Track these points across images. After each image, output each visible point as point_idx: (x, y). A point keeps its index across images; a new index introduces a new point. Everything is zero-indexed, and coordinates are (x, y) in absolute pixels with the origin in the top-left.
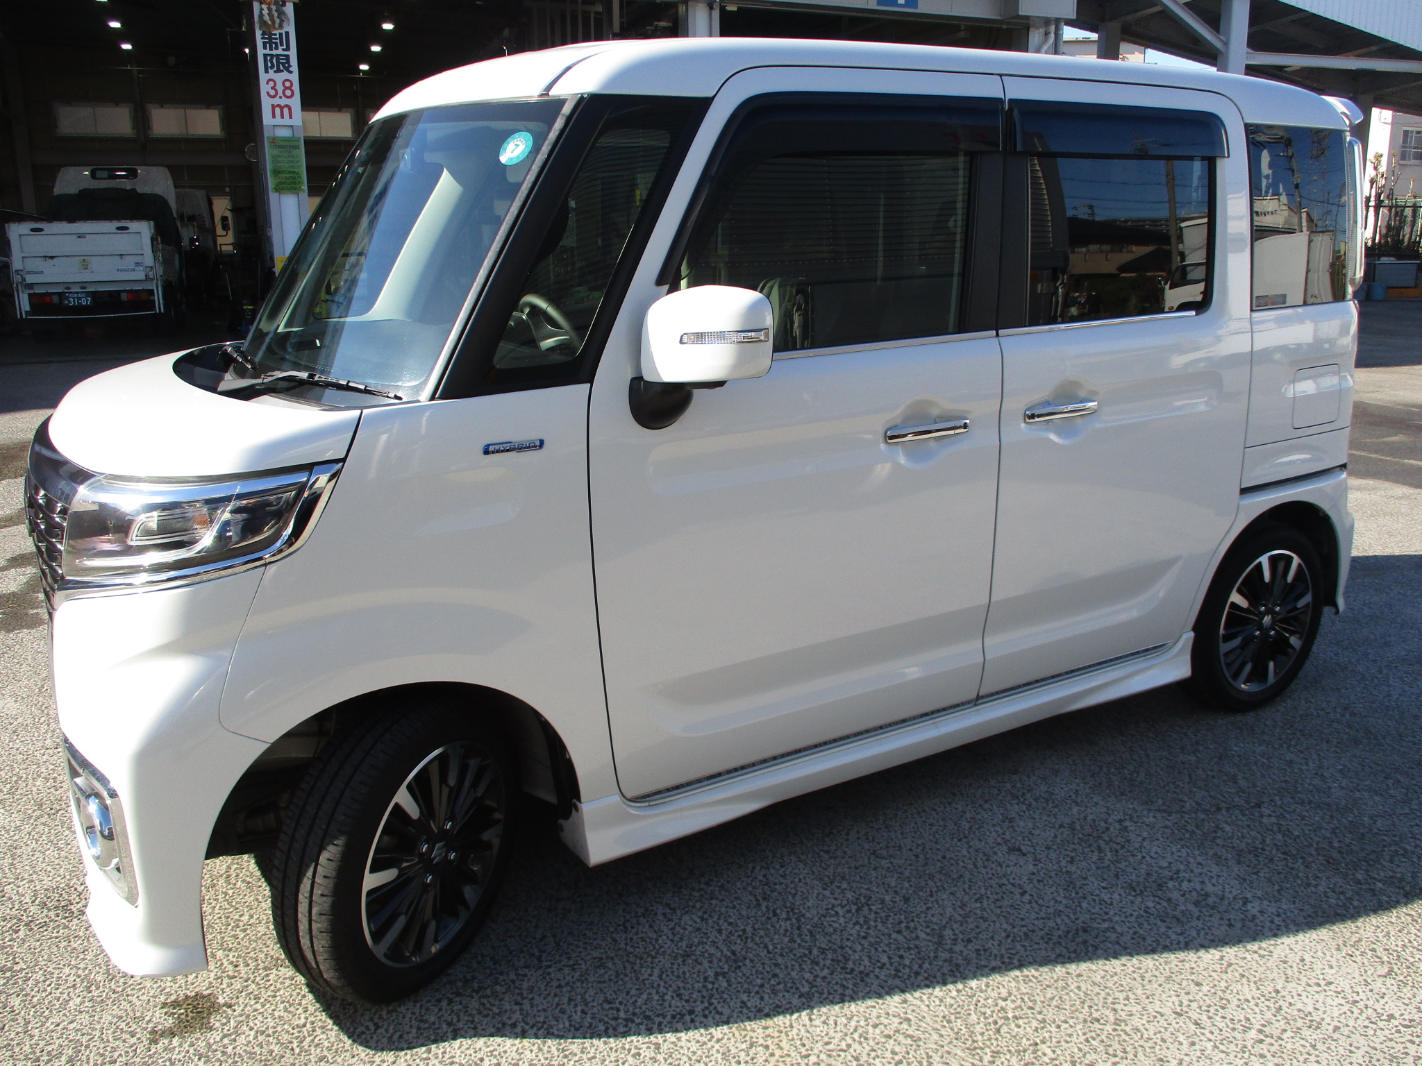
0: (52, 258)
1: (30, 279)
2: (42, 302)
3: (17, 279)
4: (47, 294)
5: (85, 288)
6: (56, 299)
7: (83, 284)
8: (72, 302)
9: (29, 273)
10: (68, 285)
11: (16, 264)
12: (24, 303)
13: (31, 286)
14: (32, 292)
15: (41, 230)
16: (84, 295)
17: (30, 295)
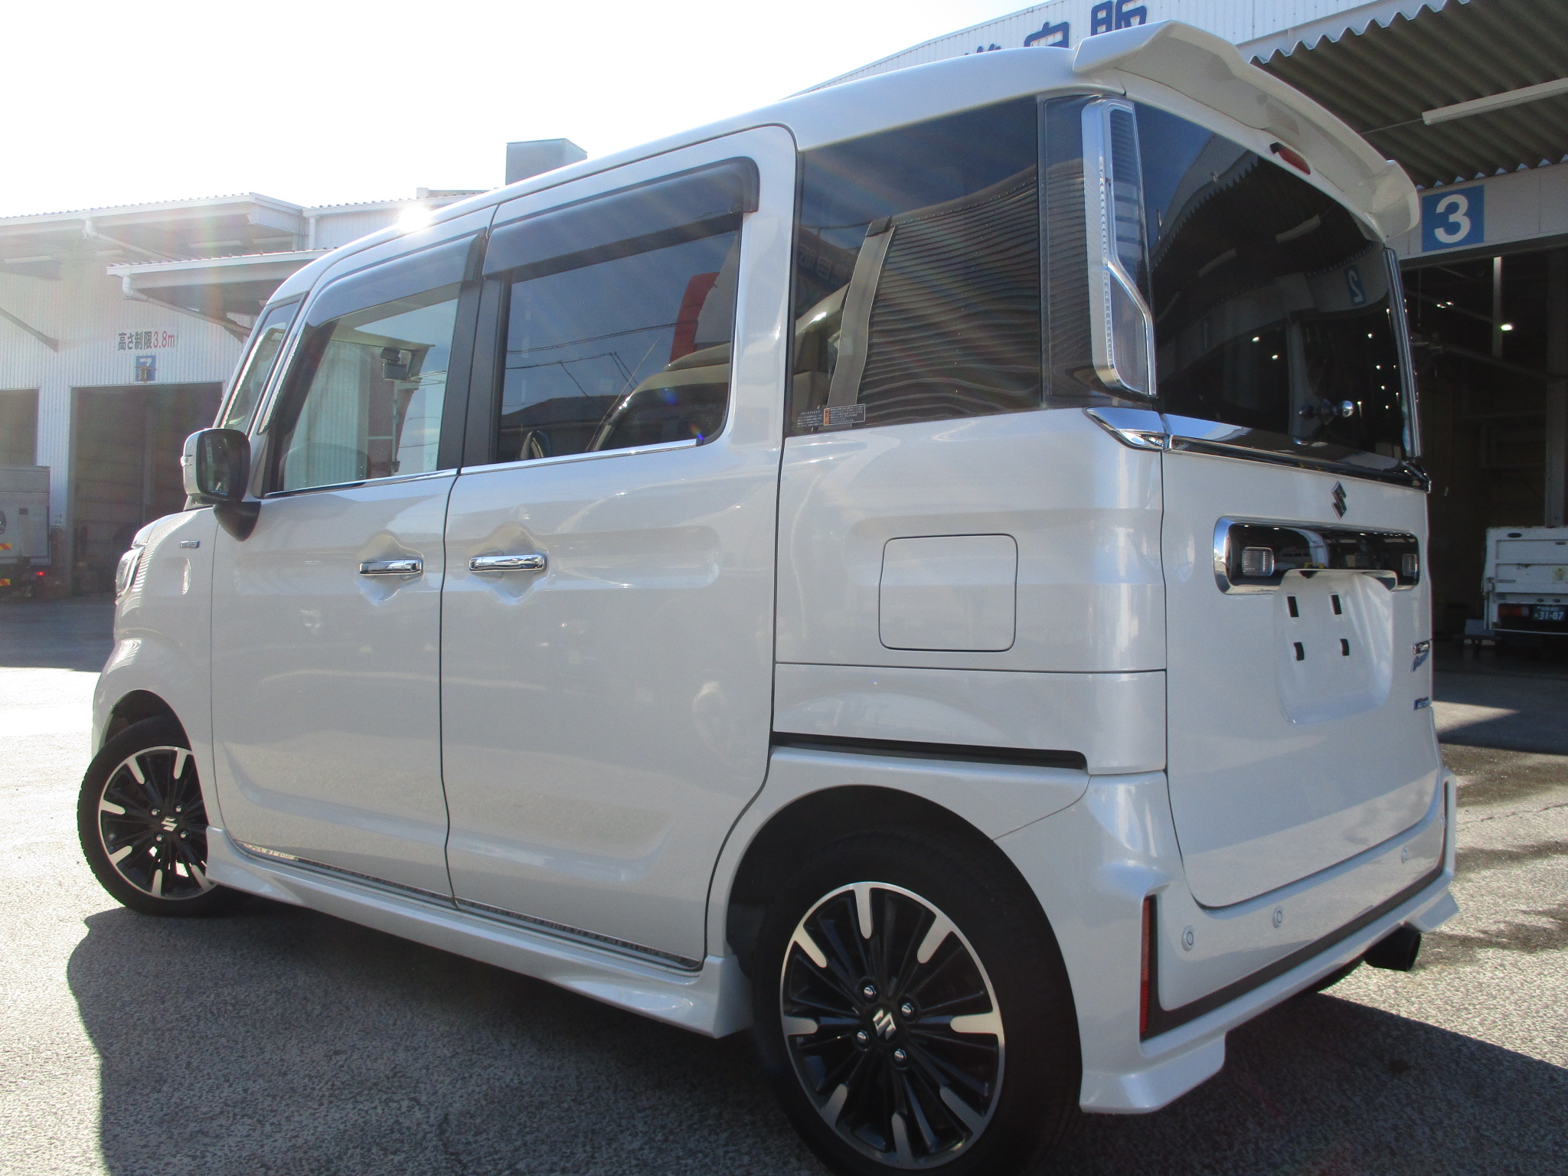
0: (1527, 566)
1: (1501, 588)
2: (1511, 614)
3: (1486, 587)
4: (1519, 606)
5: (1558, 601)
6: (1525, 612)
7: (1557, 597)
8: (1542, 616)
9: (1501, 581)
10: (1541, 596)
11: (1489, 571)
12: (1493, 613)
13: (1502, 595)
14: (1503, 602)
15: (1519, 535)
16: (1556, 609)
17: (1501, 606)
